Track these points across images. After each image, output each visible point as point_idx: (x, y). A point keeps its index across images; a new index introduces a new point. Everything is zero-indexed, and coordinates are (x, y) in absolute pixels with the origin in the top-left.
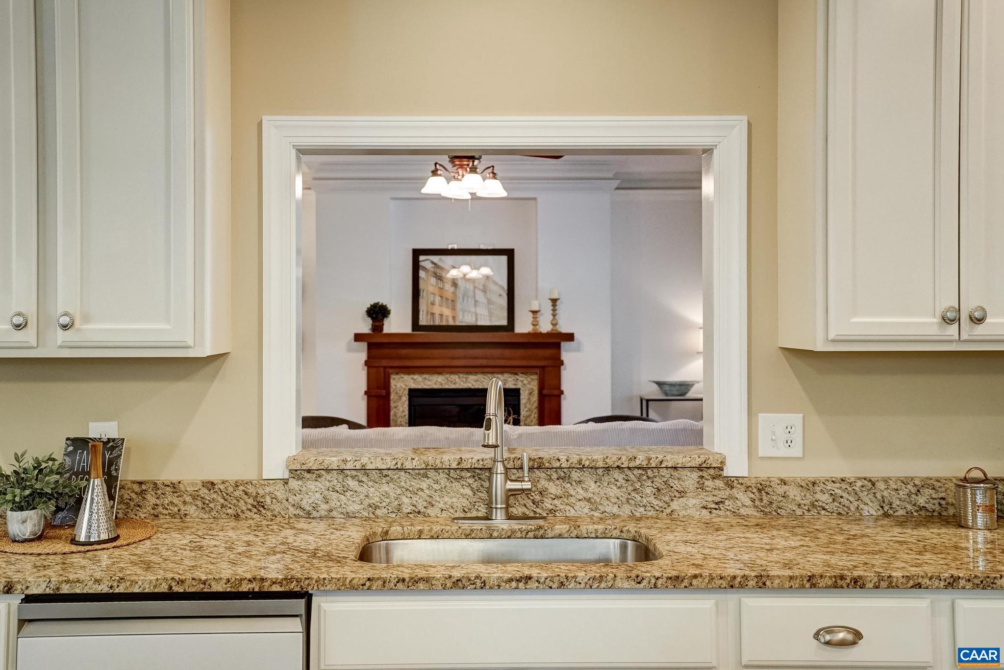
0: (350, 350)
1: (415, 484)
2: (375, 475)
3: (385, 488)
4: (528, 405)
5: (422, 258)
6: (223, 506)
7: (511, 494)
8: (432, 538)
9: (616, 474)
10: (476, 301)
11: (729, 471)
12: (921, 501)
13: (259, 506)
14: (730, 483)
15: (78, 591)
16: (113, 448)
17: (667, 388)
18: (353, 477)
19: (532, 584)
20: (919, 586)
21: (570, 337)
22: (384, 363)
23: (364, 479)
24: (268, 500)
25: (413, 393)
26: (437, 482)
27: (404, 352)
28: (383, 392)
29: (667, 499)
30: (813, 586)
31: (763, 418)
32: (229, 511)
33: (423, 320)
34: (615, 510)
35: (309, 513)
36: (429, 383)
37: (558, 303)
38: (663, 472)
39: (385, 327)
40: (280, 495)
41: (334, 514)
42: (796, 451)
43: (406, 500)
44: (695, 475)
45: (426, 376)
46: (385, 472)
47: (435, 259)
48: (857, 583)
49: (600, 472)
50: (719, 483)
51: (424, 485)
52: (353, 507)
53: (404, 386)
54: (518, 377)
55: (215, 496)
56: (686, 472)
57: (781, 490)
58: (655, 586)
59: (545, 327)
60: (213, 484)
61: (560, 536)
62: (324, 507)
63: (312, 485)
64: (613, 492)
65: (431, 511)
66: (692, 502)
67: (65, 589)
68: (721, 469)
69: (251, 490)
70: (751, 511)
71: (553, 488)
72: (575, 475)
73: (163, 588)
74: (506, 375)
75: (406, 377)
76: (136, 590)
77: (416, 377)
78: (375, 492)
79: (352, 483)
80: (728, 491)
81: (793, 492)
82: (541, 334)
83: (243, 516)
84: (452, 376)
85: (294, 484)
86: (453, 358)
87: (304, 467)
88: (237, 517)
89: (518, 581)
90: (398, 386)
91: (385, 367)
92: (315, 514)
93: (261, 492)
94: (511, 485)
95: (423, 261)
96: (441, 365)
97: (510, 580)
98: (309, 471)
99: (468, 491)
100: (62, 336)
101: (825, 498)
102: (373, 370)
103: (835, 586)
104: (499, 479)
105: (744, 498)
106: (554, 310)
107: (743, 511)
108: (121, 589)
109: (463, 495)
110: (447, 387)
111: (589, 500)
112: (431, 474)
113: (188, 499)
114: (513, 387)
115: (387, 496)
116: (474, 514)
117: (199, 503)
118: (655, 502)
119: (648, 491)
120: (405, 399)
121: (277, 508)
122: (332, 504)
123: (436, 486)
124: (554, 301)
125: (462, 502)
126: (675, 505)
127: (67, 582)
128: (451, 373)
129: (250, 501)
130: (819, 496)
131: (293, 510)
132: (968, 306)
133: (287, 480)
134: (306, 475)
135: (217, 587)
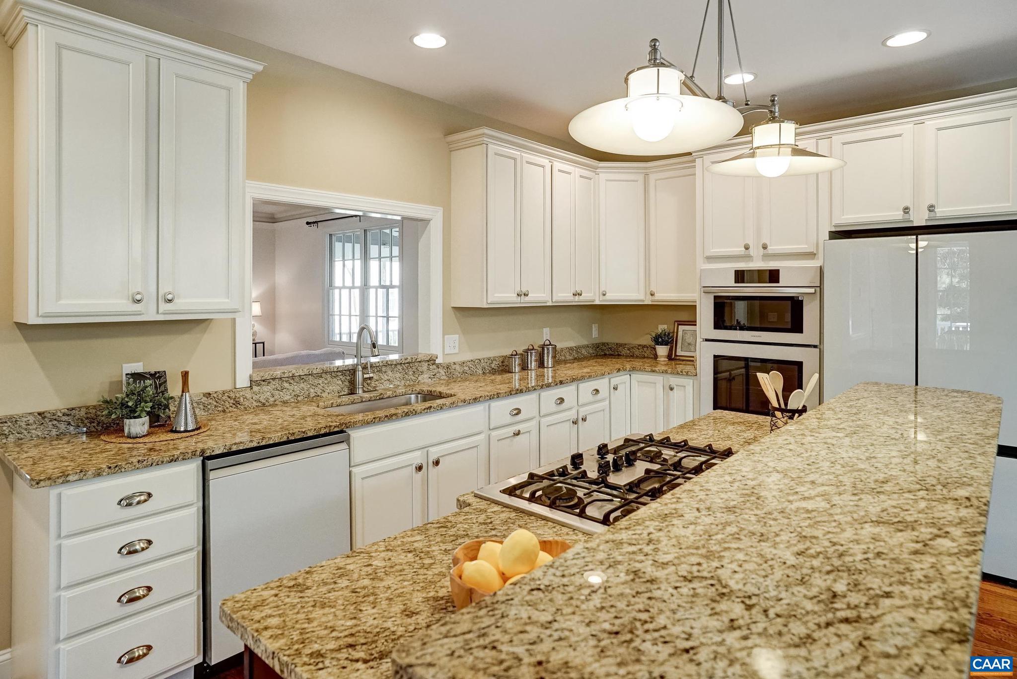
1: (316, 381)
2: (297, 379)
3: (302, 385)
6: (216, 406)
7: (365, 379)
9: (399, 367)
11: (437, 361)
12: (493, 366)
13: (237, 403)
14: (438, 366)
15: (241, 448)
16: (159, 377)
18: (286, 381)
19: (432, 410)
20: (535, 389)
23: (292, 382)
24: (242, 399)
26: (326, 379)
29: (417, 376)
30: (511, 394)
31: (446, 336)
32: (220, 409)
34: (399, 383)
35: (264, 404)
38: (416, 364)
40: (249, 396)
41: (277, 402)
42: (456, 351)
43: (312, 391)
44: (426, 364)
48: (521, 391)
49: (393, 366)
50: (435, 366)
51: (320, 382)
52: (287, 398)
55: (211, 401)
56: (424, 363)
57: (454, 367)
58: (470, 403)
60: (210, 394)
61: (389, 397)
62: (272, 399)
63: (265, 388)
64: (398, 375)
65: (324, 395)
66: (426, 376)
67: (234, 448)
68: (435, 360)
69: (232, 395)
70: (445, 377)
71: (376, 377)
72: (384, 369)
73: (285, 439)
76: (271, 442)
78: (297, 388)
79: (286, 385)
80: (438, 370)
81: (457, 367)
83: (227, 411)
85: (256, 388)
87: (263, 379)
88: (224, 411)
92: (267, 404)
93: (238, 395)
94: (366, 376)
98: (264, 381)
99: (340, 382)
101: (466, 368)
103: (516, 393)
104: (359, 375)
105: (443, 372)
107: (442, 378)
108: (264, 443)
109: (338, 385)
111: (389, 380)
112: (323, 375)
115: (303, 389)
116: (343, 393)
117: (202, 407)
118: (413, 378)
119: (410, 373)
121: (247, 403)
122: (276, 397)
123: (326, 382)
125: (337, 388)
126: (420, 378)
127: (235, 444)
129: (232, 401)
131: (255, 404)
132: (524, 290)
133: (251, 387)
134: (262, 383)
135: (310, 434)
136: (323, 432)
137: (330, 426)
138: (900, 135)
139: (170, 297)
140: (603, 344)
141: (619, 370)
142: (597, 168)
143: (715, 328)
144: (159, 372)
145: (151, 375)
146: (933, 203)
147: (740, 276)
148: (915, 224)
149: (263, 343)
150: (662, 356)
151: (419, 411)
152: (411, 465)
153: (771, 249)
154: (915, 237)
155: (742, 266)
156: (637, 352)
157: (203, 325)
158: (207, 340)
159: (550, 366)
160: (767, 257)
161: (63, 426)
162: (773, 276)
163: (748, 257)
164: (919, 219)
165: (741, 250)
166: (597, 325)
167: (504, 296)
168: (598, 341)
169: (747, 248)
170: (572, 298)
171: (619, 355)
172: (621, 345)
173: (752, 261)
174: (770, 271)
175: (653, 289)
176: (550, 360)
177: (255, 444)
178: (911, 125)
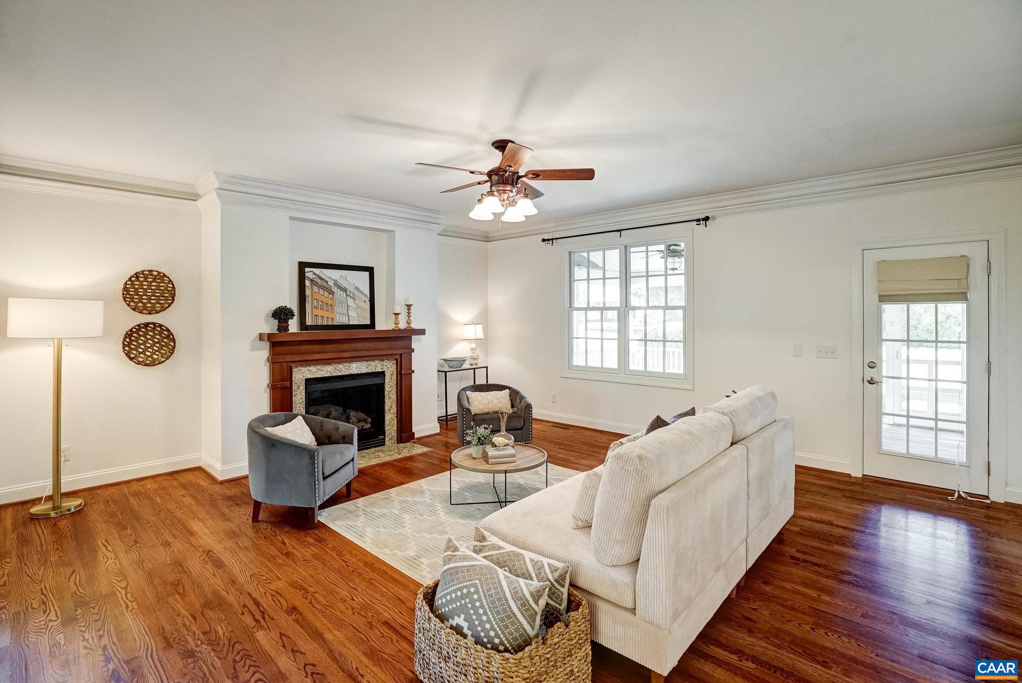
0: (253, 348)
4: (390, 383)
5: (307, 270)
10: (348, 306)
21: (422, 332)
22: (288, 358)
25: (309, 382)
27: (304, 348)
28: (287, 384)
33: (309, 322)
36: (322, 373)
37: (412, 308)
39: (290, 327)
45: (319, 367)
47: (317, 271)
53: (302, 377)
54: (384, 363)
59: (402, 325)
74: (377, 362)
75: (304, 369)
77: (311, 368)
82: (400, 330)
84: (338, 366)
86: (341, 351)
90: (297, 377)
91: (287, 362)
95: (307, 272)
96: (333, 357)
102: (277, 366)
106: (409, 313)
110: (335, 375)
114: (381, 370)
120: (303, 388)
124: (409, 306)
128: (338, 363)
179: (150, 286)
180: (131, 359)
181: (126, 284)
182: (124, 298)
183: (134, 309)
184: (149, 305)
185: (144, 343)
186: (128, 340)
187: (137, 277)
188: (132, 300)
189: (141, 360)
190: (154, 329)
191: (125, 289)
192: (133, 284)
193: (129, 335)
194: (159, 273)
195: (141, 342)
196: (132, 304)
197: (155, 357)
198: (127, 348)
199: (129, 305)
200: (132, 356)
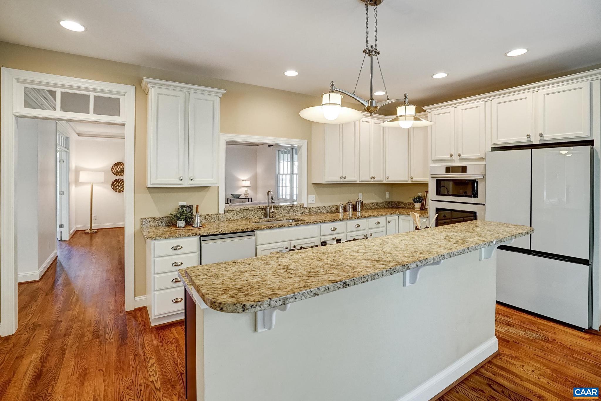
2: (242, 211)
3: (245, 213)
6: (211, 220)
7: (270, 212)
8: (258, 222)
9: (286, 208)
11: (304, 206)
12: (332, 209)
13: (219, 219)
14: (305, 209)
15: (213, 234)
16: (190, 208)
17: (235, 196)
18: (238, 212)
20: (344, 220)
24: (221, 217)
29: (295, 212)
30: (331, 221)
31: (309, 196)
32: (213, 221)
34: (286, 215)
35: (229, 220)
38: (294, 207)
40: (224, 216)
41: (234, 220)
42: (314, 202)
43: (249, 216)
44: (299, 207)
46: (245, 210)
48: (336, 220)
49: (284, 208)
50: (303, 209)
51: (252, 213)
52: (238, 218)
55: (209, 217)
56: (298, 207)
57: (312, 209)
58: (310, 224)
60: (209, 215)
61: (280, 220)
62: (233, 218)
63: (230, 214)
64: (286, 211)
65: (254, 218)
66: (299, 212)
67: (211, 234)
68: (303, 206)
69: (217, 216)
70: (308, 213)
71: (276, 212)
72: (279, 209)
73: (230, 232)
76: (224, 233)
78: (243, 214)
79: (238, 213)
80: (304, 210)
81: (314, 209)
83: (215, 221)
85: (226, 214)
87: (229, 210)
88: (214, 222)
89: (290, 225)
92: (231, 220)
93: (219, 216)
94: (270, 211)
97: (289, 225)
98: (229, 211)
100: (190, 182)
101: (319, 210)
103: (334, 221)
104: (268, 210)
105: (307, 211)
107: (307, 214)
109: (259, 214)
111: (282, 213)
112: (254, 210)
113: (204, 218)
115: (245, 215)
116: (262, 218)
117: (206, 219)
118: (293, 213)
119: (292, 211)
121: (223, 219)
122: (234, 218)
123: (255, 213)
125: (259, 215)
126: (296, 213)
127: (211, 232)
129: (217, 218)
130: (318, 210)
131: (226, 220)
132: (344, 176)
133: (225, 213)
134: (229, 212)
135: (239, 231)
136: (244, 231)
137: (248, 229)
138: (526, 98)
139: (192, 178)
140: (392, 202)
141: (391, 214)
142: (384, 119)
143: (436, 195)
144: (190, 206)
145: (188, 206)
146: (542, 132)
147: (448, 169)
148: (534, 143)
149: (251, 198)
150: (417, 208)
151: (286, 225)
152: (283, 247)
153: (464, 156)
154: (530, 150)
155: (449, 165)
156: (407, 206)
157: (207, 189)
158: (209, 194)
159: (360, 211)
160: (461, 160)
161: (160, 223)
162: (464, 169)
163: (452, 160)
164: (536, 141)
165: (448, 157)
166: (389, 193)
167: (335, 178)
168: (390, 200)
169: (451, 156)
170: (370, 180)
171: (399, 207)
172: (400, 202)
173: (454, 162)
174: (462, 167)
175: (412, 176)
176: (360, 208)
177: (218, 233)
178: (531, 93)
179: (120, 167)
180: (114, 190)
181: (112, 167)
182: (112, 171)
183: (115, 175)
184: (120, 173)
185: (118, 185)
186: (113, 184)
187: (116, 165)
188: (115, 172)
189: (117, 190)
190: (121, 181)
191: (112, 168)
192: (115, 167)
193: (113, 182)
194: (122, 163)
195: (117, 185)
196: (114, 173)
197: (121, 190)
198: (113, 187)
199: (113, 173)
200: (114, 189)
